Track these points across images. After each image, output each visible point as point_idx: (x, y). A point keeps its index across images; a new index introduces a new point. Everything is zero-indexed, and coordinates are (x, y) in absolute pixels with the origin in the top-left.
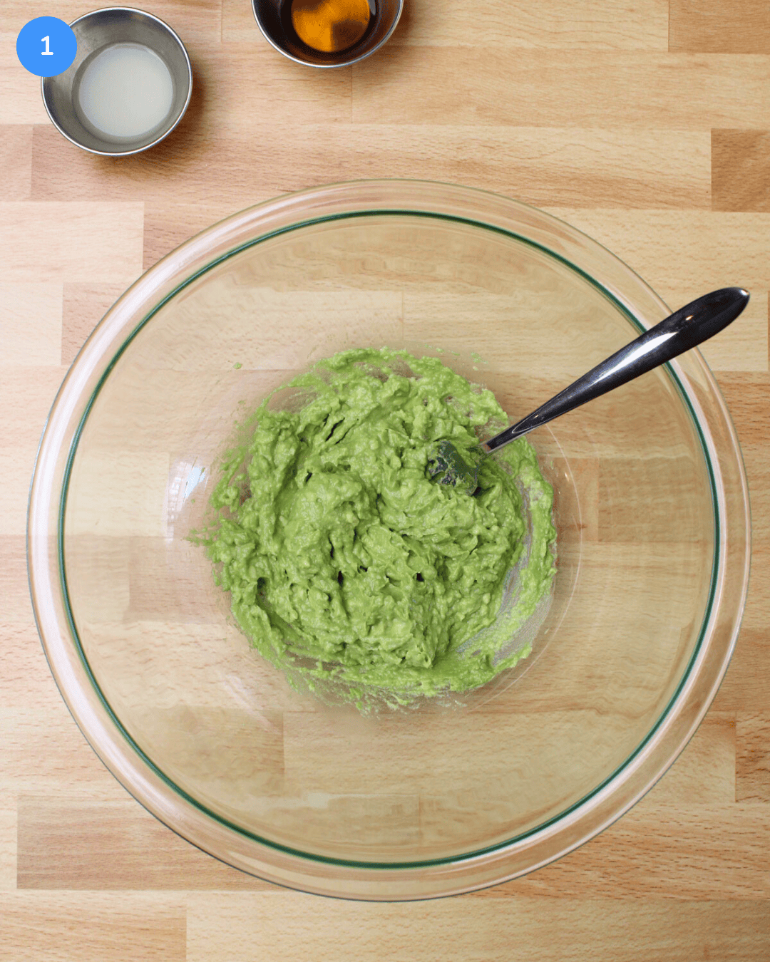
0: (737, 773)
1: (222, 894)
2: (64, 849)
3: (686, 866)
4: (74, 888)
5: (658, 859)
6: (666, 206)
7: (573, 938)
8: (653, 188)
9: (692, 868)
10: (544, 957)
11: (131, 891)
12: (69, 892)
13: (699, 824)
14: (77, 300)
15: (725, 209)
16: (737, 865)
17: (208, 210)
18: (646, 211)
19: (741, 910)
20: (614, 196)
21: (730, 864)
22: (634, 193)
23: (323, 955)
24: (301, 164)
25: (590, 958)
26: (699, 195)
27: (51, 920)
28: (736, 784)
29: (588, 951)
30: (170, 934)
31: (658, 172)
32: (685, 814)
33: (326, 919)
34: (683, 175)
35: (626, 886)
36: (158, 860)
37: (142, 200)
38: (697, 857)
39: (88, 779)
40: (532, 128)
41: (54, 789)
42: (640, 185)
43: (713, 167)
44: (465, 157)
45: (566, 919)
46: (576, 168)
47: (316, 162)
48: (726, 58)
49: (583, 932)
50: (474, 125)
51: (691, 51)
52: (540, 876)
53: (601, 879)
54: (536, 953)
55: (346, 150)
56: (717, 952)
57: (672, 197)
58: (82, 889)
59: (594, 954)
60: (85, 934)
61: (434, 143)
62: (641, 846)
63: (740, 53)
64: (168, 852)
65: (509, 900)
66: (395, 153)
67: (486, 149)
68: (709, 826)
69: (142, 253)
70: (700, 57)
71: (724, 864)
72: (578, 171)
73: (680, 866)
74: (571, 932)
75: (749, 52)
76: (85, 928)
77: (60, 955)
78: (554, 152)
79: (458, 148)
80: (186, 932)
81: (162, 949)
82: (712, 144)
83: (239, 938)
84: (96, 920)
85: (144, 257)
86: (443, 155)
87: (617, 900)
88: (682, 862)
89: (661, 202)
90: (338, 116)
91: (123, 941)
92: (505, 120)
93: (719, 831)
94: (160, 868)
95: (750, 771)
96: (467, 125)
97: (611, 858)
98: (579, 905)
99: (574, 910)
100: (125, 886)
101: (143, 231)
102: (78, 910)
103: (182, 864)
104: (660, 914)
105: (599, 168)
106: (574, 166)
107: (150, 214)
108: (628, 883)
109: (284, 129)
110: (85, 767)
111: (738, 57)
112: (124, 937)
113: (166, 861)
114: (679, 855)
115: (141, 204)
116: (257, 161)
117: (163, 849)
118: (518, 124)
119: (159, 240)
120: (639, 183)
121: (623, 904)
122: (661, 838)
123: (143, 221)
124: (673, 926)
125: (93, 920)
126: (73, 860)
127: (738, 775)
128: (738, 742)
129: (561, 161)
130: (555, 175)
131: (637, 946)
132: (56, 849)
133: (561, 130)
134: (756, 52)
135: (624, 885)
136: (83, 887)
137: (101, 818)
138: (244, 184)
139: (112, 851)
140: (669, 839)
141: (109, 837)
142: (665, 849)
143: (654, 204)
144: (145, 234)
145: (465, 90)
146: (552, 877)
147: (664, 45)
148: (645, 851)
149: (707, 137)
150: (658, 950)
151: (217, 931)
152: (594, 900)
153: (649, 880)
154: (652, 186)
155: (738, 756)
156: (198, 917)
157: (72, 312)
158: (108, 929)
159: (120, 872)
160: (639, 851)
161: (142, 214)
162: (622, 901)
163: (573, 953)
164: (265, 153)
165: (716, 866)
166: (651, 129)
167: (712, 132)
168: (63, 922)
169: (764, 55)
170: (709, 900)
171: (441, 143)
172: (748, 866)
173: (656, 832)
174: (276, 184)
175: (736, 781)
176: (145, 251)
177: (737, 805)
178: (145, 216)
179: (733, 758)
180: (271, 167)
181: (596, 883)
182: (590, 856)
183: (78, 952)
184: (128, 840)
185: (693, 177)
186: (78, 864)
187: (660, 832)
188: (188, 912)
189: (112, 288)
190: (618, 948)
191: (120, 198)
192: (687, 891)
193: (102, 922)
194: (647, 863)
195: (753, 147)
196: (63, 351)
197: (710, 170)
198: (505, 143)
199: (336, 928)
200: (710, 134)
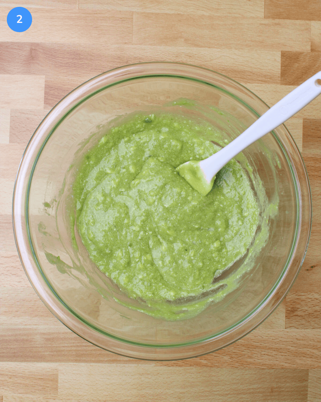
0: (286, 317)
1: (73, 364)
2: (8, 345)
3: (265, 354)
4: (11, 361)
5: (253, 352)
6: (261, 82)
7: (218, 384)
8: (257, 75)
9: (267, 356)
10: (206, 391)
11: (35, 363)
12: (10, 363)
13: (270, 337)
14: (16, 116)
15: (286, 84)
16: (286, 354)
17: (72, 80)
18: (254, 84)
19: (286, 372)
20: (241, 78)
21: (282, 354)
22: (248, 76)
23: (115, 390)
24: (111, 62)
25: (224, 392)
26: (275, 78)
27: (2, 375)
28: (286, 321)
29: (224, 389)
30: (52, 381)
31: (259, 68)
32: (264, 333)
33: (116, 375)
34: (269, 70)
35: (240, 362)
36: (47, 350)
37: (44, 75)
38: (269, 351)
39: (18, 316)
40: (207, 49)
41: (4, 320)
42: (251, 74)
43: (281, 67)
44: (179, 60)
45: (215, 376)
46: (225, 66)
47: (117, 61)
48: (288, 21)
49: (222, 381)
50: (183, 47)
51: (273, 18)
52: (204, 358)
53: (230, 360)
54: (203, 389)
55: (130, 56)
56: (276, 390)
57: (264, 79)
58: (15, 362)
59: (226, 390)
60: (16, 380)
61: (166, 54)
62: (246, 346)
63: (293, 19)
64: (51, 347)
65: (192, 368)
66: (150, 57)
67: (188, 57)
68: (274, 339)
69: (44, 97)
70: (277, 21)
71: (280, 354)
72: (226, 67)
73: (262, 355)
74: (217, 381)
75: (297, 19)
76: (16, 378)
77: (5, 389)
78: (216, 59)
79: (176, 56)
80: (58, 380)
81: (48, 387)
82: (281, 57)
83: (80, 383)
84: (21, 375)
85: (45, 99)
86: (170, 59)
87: (236, 368)
88: (263, 353)
89: (260, 81)
90: (127, 41)
91: (31, 383)
92: (196, 45)
93: (278, 340)
94: (48, 353)
95: (292, 316)
96: (180, 46)
97: (234, 351)
98: (220, 370)
99: (218, 372)
100: (33, 361)
101: (44, 88)
102: (13, 370)
103: (57, 352)
104: (253, 374)
105: (235, 66)
106: (224, 65)
107: (47, 81)
108: (241, 361)
109: (104, 46)
110: (17, 311)
111: (293, 21)
112: (32, 382)
113: (50, 350)
114: (262, 350)
115: (44, 76)
116: (92, 60)
117: (49, 345)
118: (202, 47)
119: (51, 92)
120: (251, 73)
121: (238, 370)
122: (255, 343)
123: (44, 84)
124: (258, 379)
125: (19, 375)
126: (12, 350)
127: (286, 318)
128: (287, 304)
129: (219, 63)
130: (216, 68)
131: (244, 387)
132: (4, 345)
133: (219, 50)
134: (300, 19)
135: (239, 362)
136: (15, 361)
137: (24, 332)
138: (87, 69)
139: (28, 346)
140: (258, 343)
141: (27, 340)
142: (256, 348)
143: (257, 81)
144: (45, 89)
145: (180, 32)
146: (209, 359)
147: (262, 15)
148: (248, 349)
149: (279, 54)
150: (252, 389)
151: (71, 380)
152: (227, 368)
153: (249, 360)
154: (256, 74)
155: (287, 310)
156: (63, 374)
157: (14, 121)
158: (26, 378)
159: (31, 355)
160: (245, 348)
161: (44, 81)
162: (238, 369)
163: (218, 390)
164: (96, 56)
165: (277, 355)
166: (256, 50)
167: (281, 52)
168: (7, 375)
169: (303, 21)
170: (273, 369)
171: (169, 54)
172: (290, 355)
173: (253, 341)
174: (100, 69)
175: (286, 320)
176: (45, 96)
177: (286, 330)
178: (45, 81)
179: (284, 310)
180: (98, 62)
181: (228, 361)
182: (225, 350)
183: (13, 388)
184: (35, 342)
185: (273, 71)
186: (13, 351)
187: (254, 341)
188: (59, 371)
189: (31, 112)
190: (236, 388)
191: (35, 74)
192: (265, 365)
193: (24, 375)
194: (248, 353)
195: (298, 58)
196: (10, 138)
197: (280, 68)
198: (196, 54)
199: (120, 379)
200: (280, 53)
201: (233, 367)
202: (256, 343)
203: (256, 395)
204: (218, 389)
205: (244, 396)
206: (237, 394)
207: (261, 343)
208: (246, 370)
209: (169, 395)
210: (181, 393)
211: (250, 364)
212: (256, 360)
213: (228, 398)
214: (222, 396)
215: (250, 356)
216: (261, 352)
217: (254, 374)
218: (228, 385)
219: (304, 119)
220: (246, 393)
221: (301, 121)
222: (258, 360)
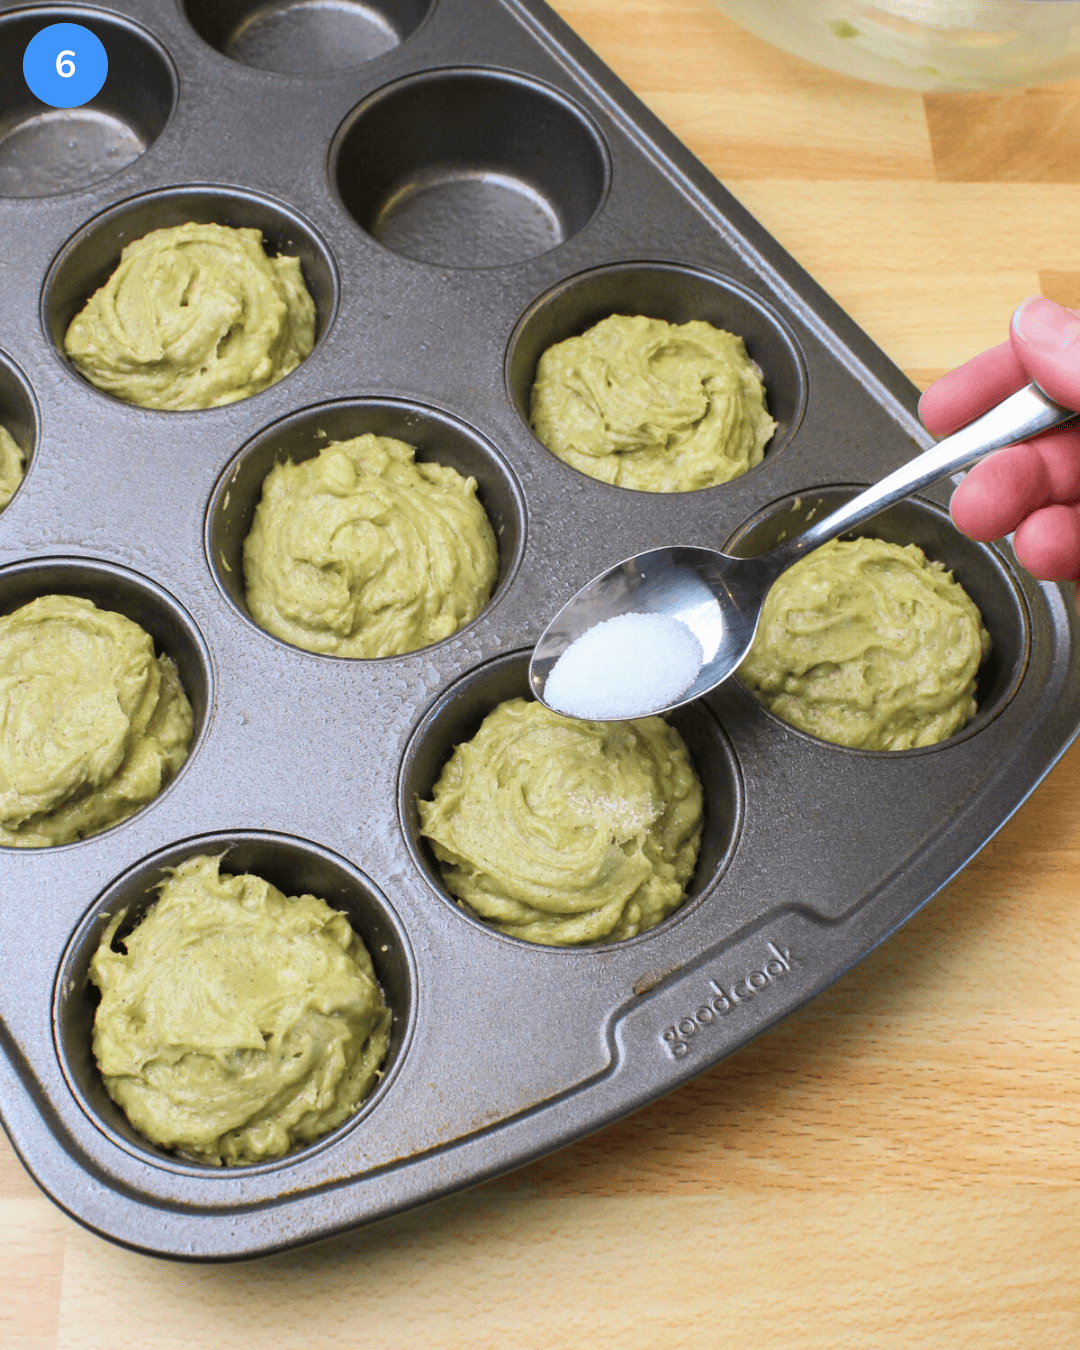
201: (910, 1185)
202: (1001, 1072)
203: (1042, 1316)
204: (852, 1295)
205: (986, 1326)
206: (952, 1317)
207: (1027, 1073)
208: (975, 1199)
209: (612, 1337)
210: (671, 1325)
211: (991, 1168)
212: (1011, 1149)
213: (908, 1339)
214: (877, 1330)
215: (986, 1132)
216: (1033, 1111)
217: (1018, 1216)
218: (898, 1272)
219: (1042, 273)
220: (995, 1313)
221: (1035, 279)
222: (1025, 1150)
